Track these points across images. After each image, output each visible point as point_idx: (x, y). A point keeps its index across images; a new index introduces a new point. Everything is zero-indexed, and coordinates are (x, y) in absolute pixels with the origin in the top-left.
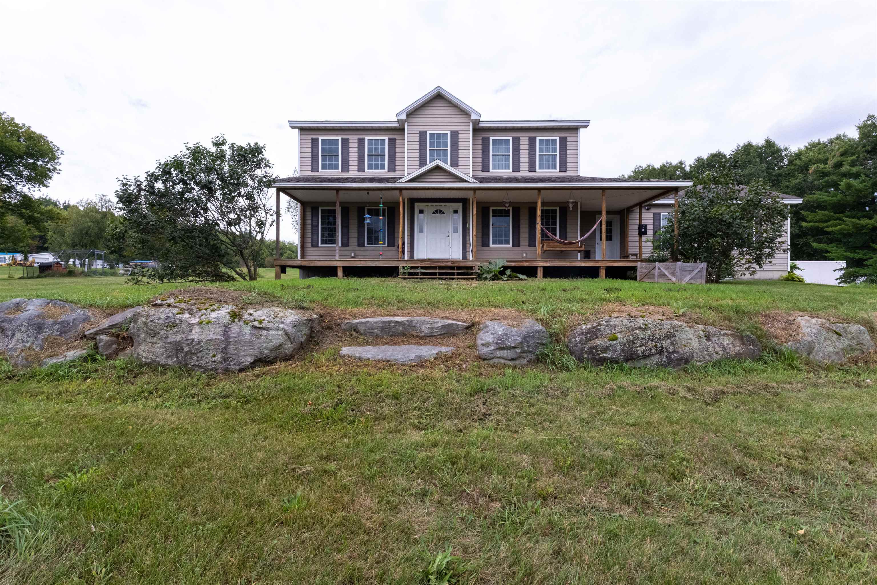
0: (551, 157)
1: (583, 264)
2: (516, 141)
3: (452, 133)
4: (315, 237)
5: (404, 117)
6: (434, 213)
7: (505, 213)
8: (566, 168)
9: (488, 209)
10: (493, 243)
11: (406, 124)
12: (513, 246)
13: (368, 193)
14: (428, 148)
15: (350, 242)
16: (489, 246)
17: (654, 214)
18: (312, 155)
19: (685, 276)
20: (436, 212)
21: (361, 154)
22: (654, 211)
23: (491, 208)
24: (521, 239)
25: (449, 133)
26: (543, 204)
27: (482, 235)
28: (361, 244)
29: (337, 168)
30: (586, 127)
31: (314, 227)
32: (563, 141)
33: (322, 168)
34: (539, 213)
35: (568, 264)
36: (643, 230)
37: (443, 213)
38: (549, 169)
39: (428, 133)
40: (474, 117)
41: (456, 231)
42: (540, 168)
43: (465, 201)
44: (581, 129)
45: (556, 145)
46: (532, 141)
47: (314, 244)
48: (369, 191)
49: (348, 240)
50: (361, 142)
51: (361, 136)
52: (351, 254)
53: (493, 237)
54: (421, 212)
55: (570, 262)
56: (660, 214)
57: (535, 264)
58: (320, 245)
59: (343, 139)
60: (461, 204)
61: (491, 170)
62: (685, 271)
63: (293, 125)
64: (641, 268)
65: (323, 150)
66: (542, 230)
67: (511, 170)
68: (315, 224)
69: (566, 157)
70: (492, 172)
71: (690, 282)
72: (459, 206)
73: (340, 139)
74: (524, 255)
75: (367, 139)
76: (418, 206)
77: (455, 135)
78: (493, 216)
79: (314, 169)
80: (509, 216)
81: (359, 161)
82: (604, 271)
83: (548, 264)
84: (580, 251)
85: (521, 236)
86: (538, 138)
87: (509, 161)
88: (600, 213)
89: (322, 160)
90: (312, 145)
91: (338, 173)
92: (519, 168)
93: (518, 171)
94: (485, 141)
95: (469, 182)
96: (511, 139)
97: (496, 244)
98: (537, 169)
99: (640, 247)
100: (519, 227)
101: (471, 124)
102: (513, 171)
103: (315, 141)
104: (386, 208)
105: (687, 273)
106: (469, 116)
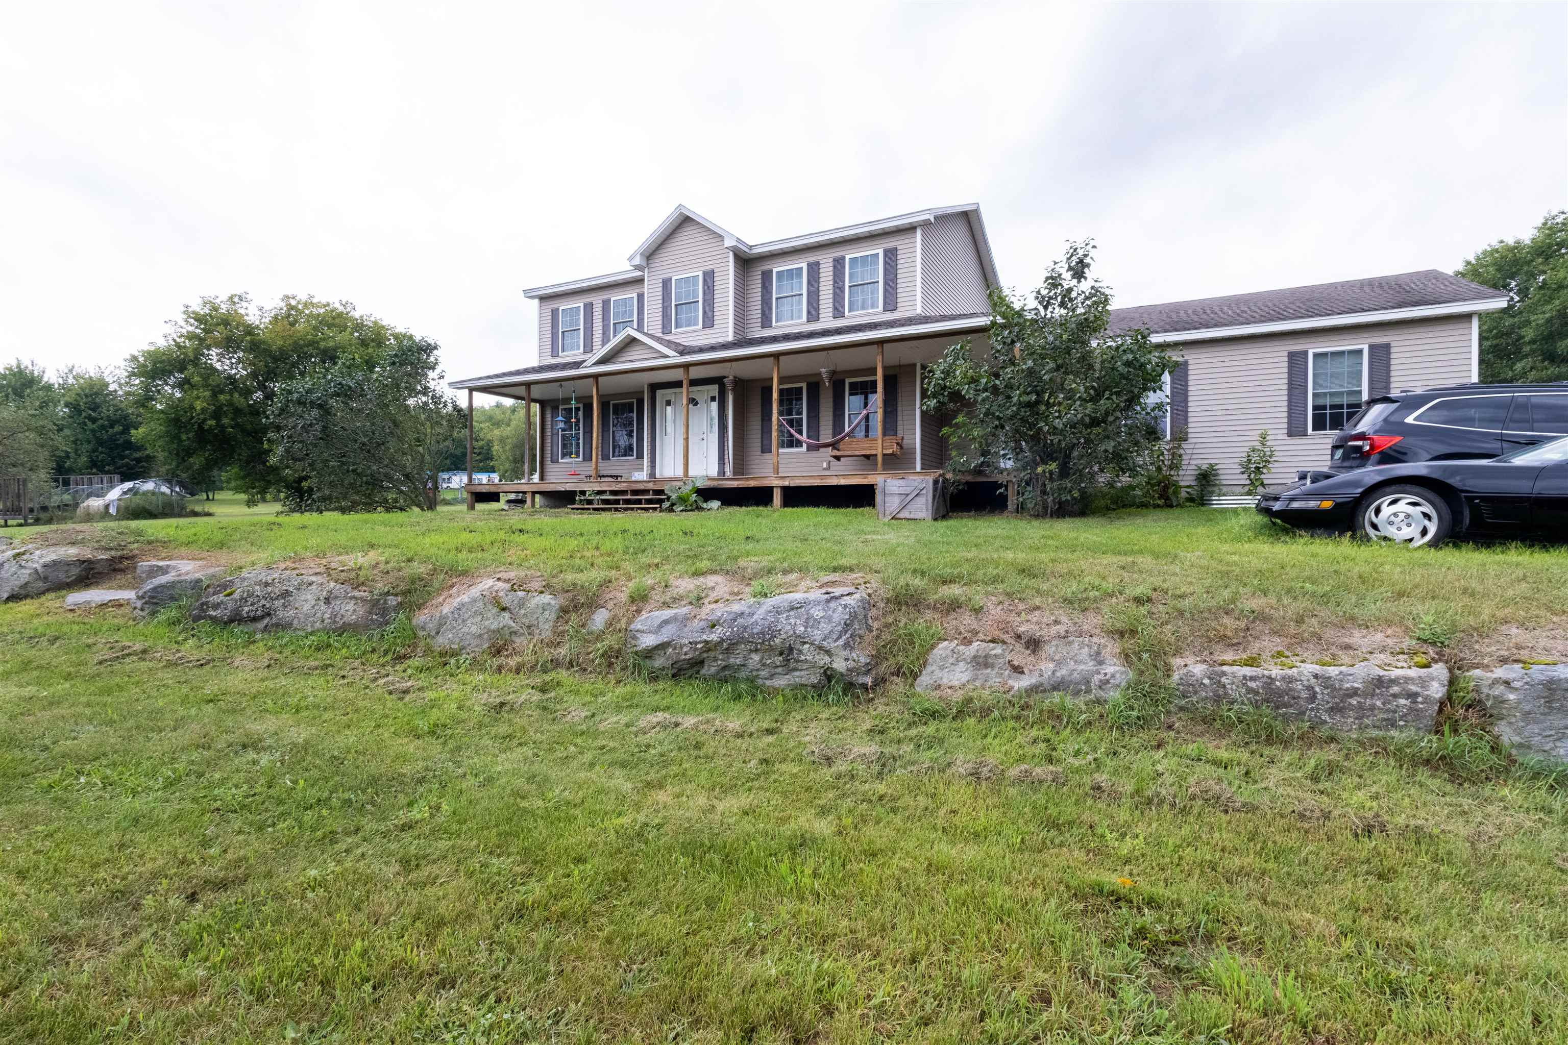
0: (870, 286)
2: (813, 268)
3: (704, 273)
4: (555, 449)
5: (639, 259)
7: (796, 394)
8: (896, 303)
11: (645, 271)
13: (561, 386)
14: (674, 303)
18: (552, 333)
21: (606, 323)
24: (821, 437)
25: (700, 274)
26: (782, 380)
27: (762, 434)
29: (579, 348)
31: (555, 434)
32: (891, 254)
33: (564, 350)
34: (775, 395)
35: (817, 482)
37: (697, 403)
38: (866, 308)
39: (674, 278)
40: (728, 243)
41: (712, 430)
42: (851, 310)
43: (718, 381)
45: (879, 264)
46: (839, 264)
47: (555, 461)
48: (562, 383)
50: (606, 304)
51: (605, 297)
54: (668, 403)
55: (821, 478)
57: (766, 483)
58: (560, 460)
59: (585, 305)
60: (716, 387)
61: (774, 323)
63: (529, 294)
65: (564, 324)
66: (780, 425)
67: (805, 319)
69: (896, 284)
70: (776, 327)
72: (714, 389)
73: (582, 305)
74: (825, 465)
75: (611, 300)
76: (662, 395)
77: (709, 277)
79: (554, 354)
81: (603, 333)
83: (783, 482)
86: (848, 257)
87: (801, 304)
89: (563, 339)
90: (552, 319)
91: (581, 354)
92: (820, 314)
93: (817, 319)
94: (765, 277)
95: (668, 356)
96: (804, 266)
98: (847, 313)
101: (731, 254)
103: (555, 312)
106: (723, 241)
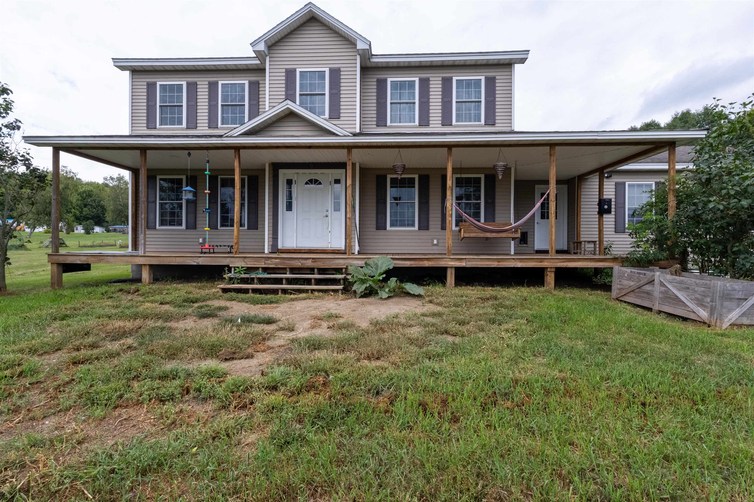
0: (473, 104)
1: (519, 265)
2: (425, 83)
3: (332, 71)
4: (151, 216)
5: (262, 47)
6: (307, 183)
7: (410, 183)
8: (495, 120)
9: (385, 177)
10: (392, 225)
11: (268, 59)
12: (420, 228)
13: (189, 154)
14: (298, 93)
15: (198, 222)
16: (385, 229)
17: (617, 184)
18: (148, 106)
19: (730, 311)
20: (311, 182)
21: (213, 103)
22: (619, 179)
23: (389, 177)
24: (431, 219)
25: (327, 70)
26: (455, 170)
27: (377, 214)
28: (213, 226)
29: (180, 123)
30: (522, 61)
31: (150, 202)
32: (491, 82)
33: (161, 124)
34: (449, 181)
35: (495, 264)
36: (606, 207)
37: (320, 183)
38: (470, 121)
39: (298, 70)
40: (360, 46)
41: (337, 209)
42: (457, 121)
44: (516, 65)
45: (480, 88)
46: (447, 82)
47: (150, 226)
48: (191, 151)
49: (196, 221)
50: (213, 87)
51: (213, 79)
52: (199, 238)
53: (391, 216)
54: (289, 182)
55: (499, 260)
56: (624, 184)
57: (442, 264)
58: (158, 227)
59: (188, 84)
60: (342, 171)
61: (389, 123)
62: (731, 299)
63: (120, 64)
64: (621, 276)
65: (163, 99)
67: (417, 123)
68: (151, 199)
69: (495, 105)
70: (390, 127)
71: (739, 322)
72: (340, 173)
73: (184, 84)
74: (435, 242)
75: (220, 83)
76: (284, 174)
77: (335, 74)
78: (391, 187)
79: (151, 124)
80: (414, 187)
81: (209, 113)
82: (553, 275)
83: (463, 264)
84: (513, 239)
85: (431, 215)
86: (455, 79)
87: (414, 111)
88: (546, 182)
89: (161, 113)
90: (148, 92)
91: (182, 129)
92: (429, 121)
93: (427, 125)
94: (381, 84)
95: (337, 135)
96: (417, 80)
97: (396, 226)
98: (454, 122)
99: (601, 231)
100: (427, 203)
101: (358, 58)
102: (420, 125)
103: (151, 87)
104: (246, 177)
105: (735, 303)
106: (355, 45)
